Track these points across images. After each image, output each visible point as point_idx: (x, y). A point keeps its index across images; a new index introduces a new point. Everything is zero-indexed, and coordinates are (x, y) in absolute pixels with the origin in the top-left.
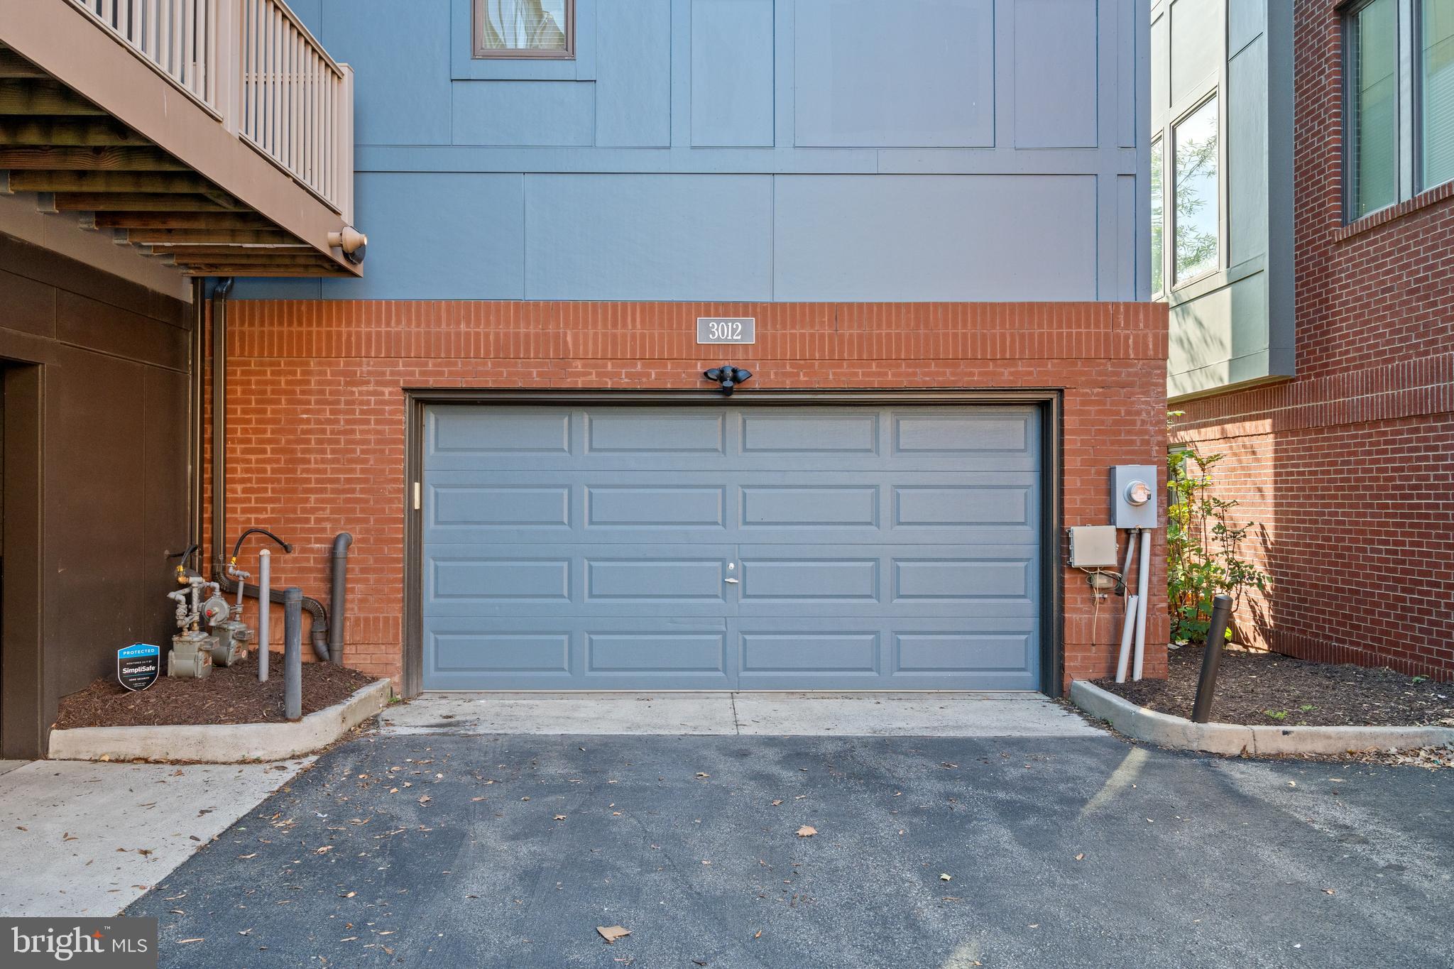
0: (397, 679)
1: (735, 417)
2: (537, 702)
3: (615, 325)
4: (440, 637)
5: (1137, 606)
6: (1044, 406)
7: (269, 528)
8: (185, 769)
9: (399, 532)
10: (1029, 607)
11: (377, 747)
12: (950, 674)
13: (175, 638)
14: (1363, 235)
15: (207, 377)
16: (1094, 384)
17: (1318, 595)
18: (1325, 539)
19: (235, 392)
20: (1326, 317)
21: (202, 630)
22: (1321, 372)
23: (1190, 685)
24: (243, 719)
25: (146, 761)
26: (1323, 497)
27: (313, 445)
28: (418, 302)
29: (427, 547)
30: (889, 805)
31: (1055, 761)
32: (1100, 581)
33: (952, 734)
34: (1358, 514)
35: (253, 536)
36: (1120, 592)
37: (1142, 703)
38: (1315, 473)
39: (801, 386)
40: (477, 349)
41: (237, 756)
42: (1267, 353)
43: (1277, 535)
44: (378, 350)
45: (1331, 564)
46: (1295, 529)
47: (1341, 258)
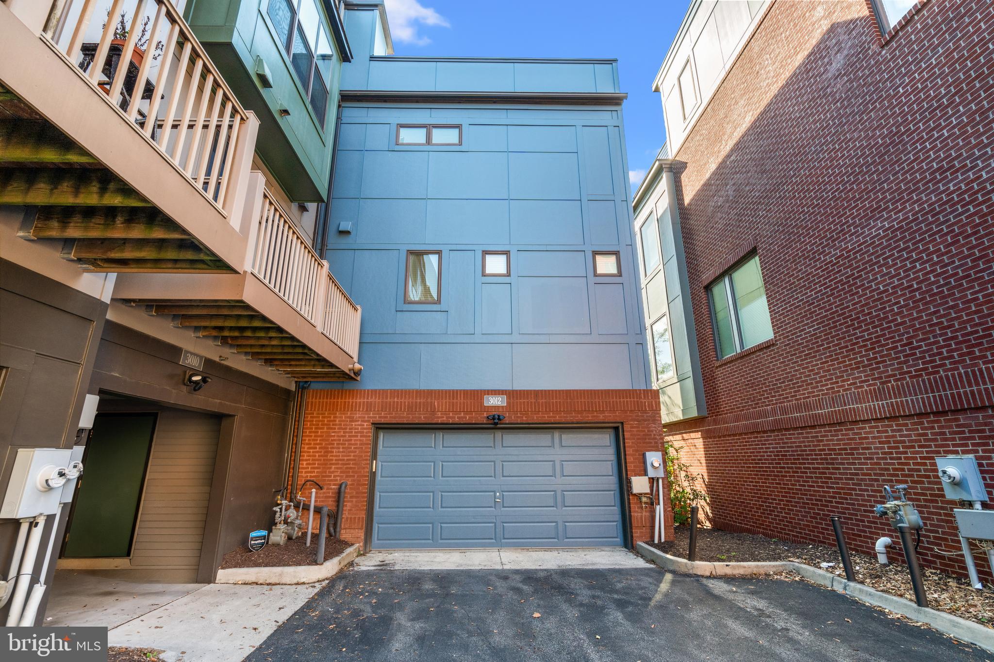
0: (361, 544)
1: (499, 434)
2: (419, 554)
3: (453, 399)
4: (380, 525)
5: (660, 509)
6: (616, 429)
7: (314, 479)
8: (274, 587)
9: (366, 481)
10: (616, 510)
11: (354, 576)
12: (587, 540)
13: (274, 527)
14: (725, 364)
15: (297, 419)
16: (634, 420)
17: (728, 504)
18: (728, 480)
19: (307, 425)
20: (716, 394)
21: (284, 523)
22: (718, 414)
23: (685, 544)
24: (299, 564)
25: (257, 584)
26: (725, 463)
27: (335, 445)
28: (380, 390)
29: (377, 487)
30: (569, 601)
31: (635, 580)
32: (644, 499)
33: (590, 567)
34: (739, 470)
35: (308, 483)
36: (652, 504)
37: (667, 552)
38: (720, 454)
39: (524, 422)
40: (401, 408)
41: (295, 581)
42: (696, 407)
43: (709, 479)
44: (363, 408)
45: (732, 491)
46: (715, 476)
47: (719, 372)
